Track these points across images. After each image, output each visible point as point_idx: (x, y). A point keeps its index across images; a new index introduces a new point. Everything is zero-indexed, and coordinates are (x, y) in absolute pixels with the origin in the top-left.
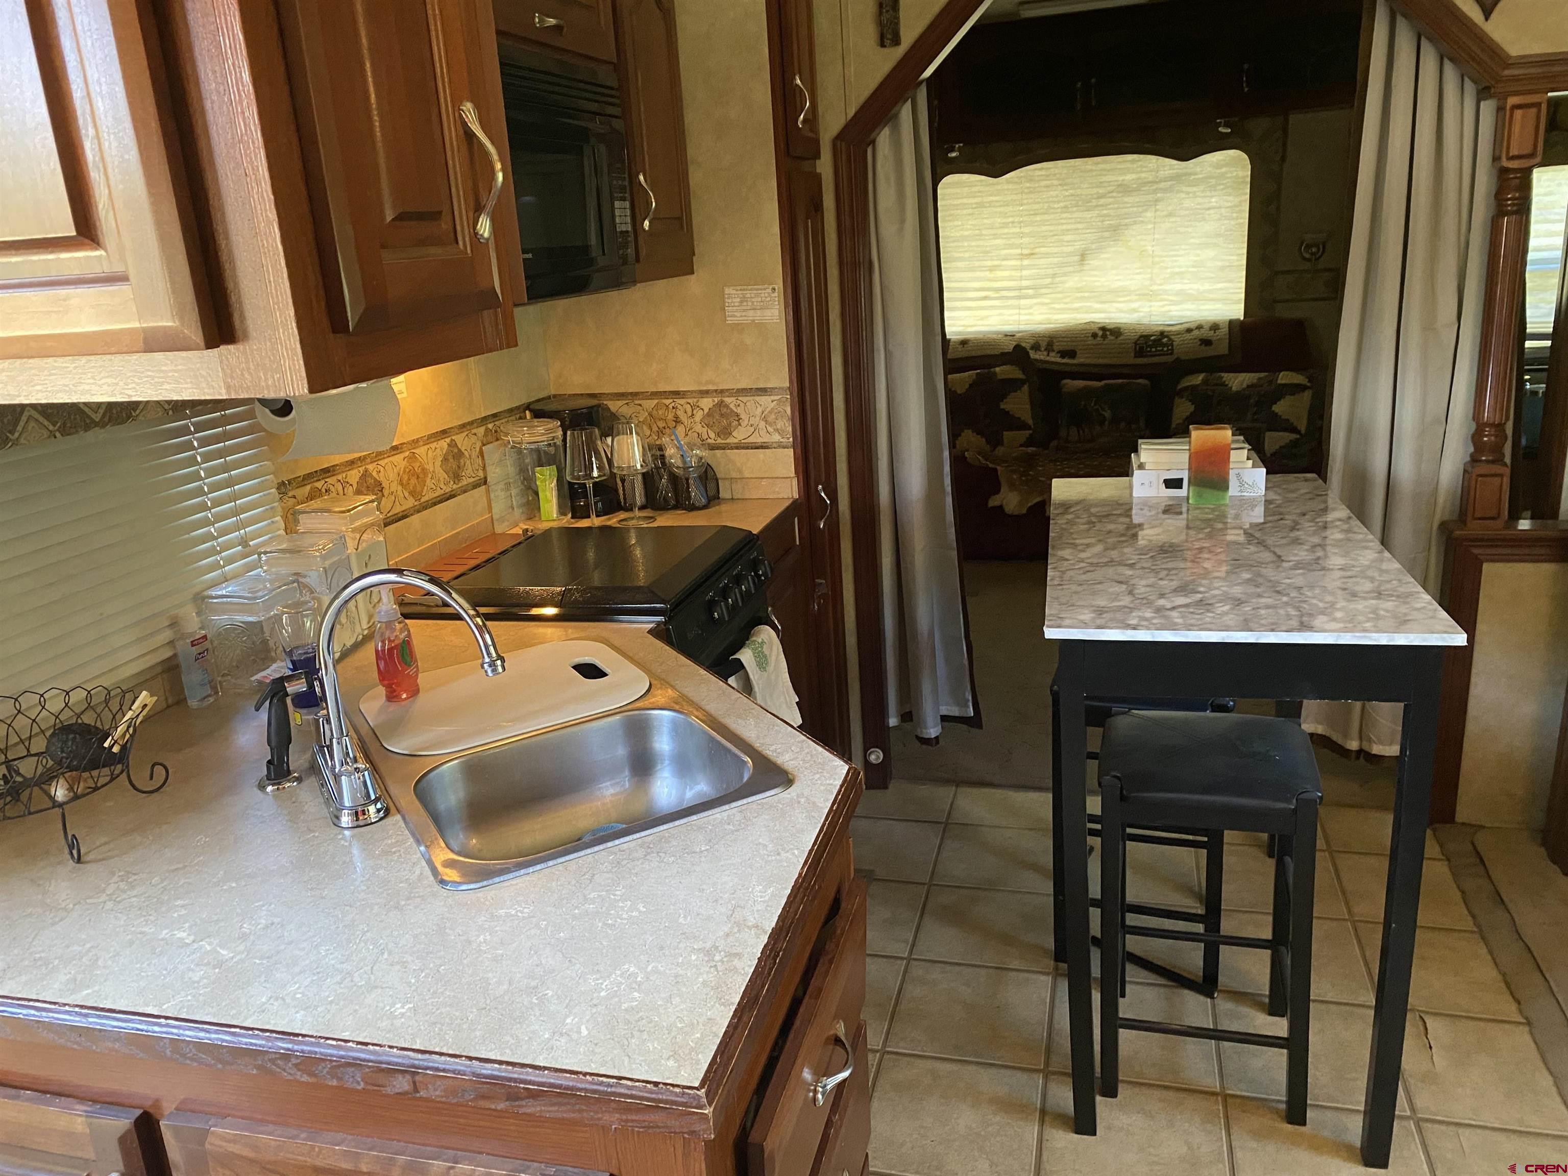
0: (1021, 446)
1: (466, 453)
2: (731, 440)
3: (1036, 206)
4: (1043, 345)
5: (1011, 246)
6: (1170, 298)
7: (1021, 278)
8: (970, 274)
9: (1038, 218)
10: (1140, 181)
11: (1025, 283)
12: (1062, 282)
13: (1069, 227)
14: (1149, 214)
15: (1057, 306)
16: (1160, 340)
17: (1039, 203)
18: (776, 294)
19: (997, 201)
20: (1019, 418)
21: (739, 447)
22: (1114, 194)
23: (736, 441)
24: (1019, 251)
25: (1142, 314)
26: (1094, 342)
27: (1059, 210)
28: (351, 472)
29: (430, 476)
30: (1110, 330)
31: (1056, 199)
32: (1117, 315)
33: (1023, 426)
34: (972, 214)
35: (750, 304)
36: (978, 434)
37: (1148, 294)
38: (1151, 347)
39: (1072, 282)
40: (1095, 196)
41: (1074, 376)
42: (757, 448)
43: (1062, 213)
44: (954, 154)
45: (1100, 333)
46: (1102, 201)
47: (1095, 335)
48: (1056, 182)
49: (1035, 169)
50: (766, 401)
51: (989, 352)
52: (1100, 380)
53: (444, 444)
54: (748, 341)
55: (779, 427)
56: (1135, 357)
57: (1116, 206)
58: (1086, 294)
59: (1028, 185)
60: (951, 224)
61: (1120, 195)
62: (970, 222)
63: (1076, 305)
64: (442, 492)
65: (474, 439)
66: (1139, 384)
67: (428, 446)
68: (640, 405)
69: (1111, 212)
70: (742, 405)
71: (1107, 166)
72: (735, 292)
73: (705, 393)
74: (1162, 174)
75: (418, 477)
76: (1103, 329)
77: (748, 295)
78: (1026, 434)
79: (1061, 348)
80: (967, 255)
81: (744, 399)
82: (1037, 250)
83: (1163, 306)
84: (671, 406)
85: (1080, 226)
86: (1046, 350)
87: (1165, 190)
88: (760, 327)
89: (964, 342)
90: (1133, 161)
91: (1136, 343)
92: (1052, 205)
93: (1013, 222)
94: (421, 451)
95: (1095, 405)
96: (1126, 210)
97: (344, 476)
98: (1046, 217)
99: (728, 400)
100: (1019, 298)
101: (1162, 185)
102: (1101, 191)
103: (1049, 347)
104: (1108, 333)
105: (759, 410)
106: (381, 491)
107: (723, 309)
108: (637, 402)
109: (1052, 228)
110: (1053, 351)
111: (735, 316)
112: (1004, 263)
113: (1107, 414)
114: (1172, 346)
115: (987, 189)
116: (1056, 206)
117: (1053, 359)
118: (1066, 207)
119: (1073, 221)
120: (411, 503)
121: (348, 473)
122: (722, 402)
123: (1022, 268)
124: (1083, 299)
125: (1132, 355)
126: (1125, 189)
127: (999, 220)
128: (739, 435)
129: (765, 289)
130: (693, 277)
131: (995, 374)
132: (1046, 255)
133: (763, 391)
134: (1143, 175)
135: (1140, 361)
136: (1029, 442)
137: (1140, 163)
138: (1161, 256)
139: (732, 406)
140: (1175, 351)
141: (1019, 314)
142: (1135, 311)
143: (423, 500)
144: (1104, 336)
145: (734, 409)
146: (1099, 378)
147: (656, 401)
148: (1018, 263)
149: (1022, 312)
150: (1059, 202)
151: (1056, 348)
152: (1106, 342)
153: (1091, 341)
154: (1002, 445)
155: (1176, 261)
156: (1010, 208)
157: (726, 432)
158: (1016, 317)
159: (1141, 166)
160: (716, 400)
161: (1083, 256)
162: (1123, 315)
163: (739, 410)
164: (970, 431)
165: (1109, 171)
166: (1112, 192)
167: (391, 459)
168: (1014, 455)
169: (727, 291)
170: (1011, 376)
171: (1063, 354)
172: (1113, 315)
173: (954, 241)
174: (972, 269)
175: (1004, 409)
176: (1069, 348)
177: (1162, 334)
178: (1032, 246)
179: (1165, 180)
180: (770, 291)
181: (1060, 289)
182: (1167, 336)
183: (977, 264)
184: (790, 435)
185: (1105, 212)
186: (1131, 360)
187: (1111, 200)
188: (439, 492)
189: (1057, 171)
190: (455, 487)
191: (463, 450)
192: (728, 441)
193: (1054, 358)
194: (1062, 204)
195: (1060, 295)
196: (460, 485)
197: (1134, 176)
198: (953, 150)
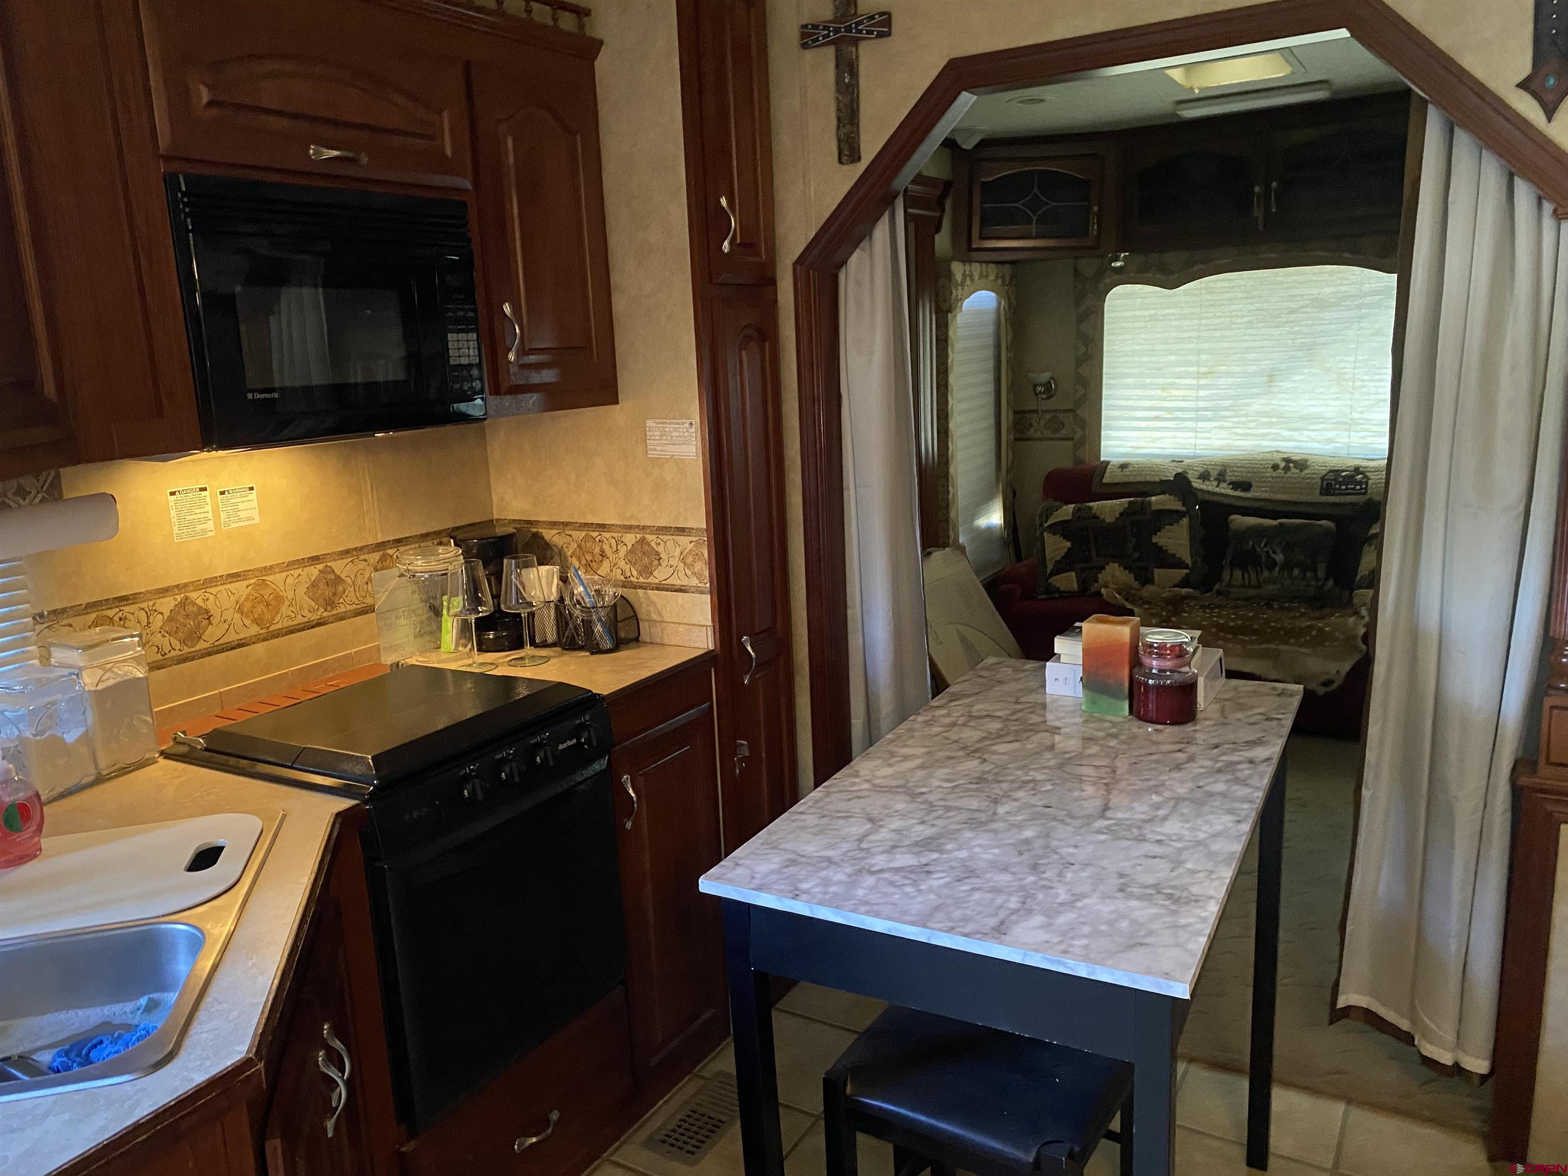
0: (1175, 586)
1: (348, 580)
2: (651, 580)
3: (1216, 321)
4: (1214, 474)
5: (1188, 363)
6: (1374, 428)
7: (1198, 399)
8: (1139, 392)
9: (1218, 334)
10: (1340, 295)
11: (1202, 404)
12: (1246, 405)
13: (1253, 344)
14: (1350, 332)
15: (1240, 431)
16: (1352, 477)
17: (1219, 317)
18: (693, 430)
19: (1172, 314)
20: (1174, 555)
21: (659, 588)
22: (1308, 309)
23: (656, 581)
24: (1195, 369)
25: (1338, 445)
26: (1274, 474)
27: (1243, 326)
28: (162, 600)
29: (287, 603)
30: (1295, 462)
31: (1240, 314)
32: (1309, 444)
33: (1178, 564)
34: (1146, 327)
35: (669, 438)
36: (1125, 568)
37: (1346, 423)
38: (1341, 484)
39: (1257, 405)
40: (1286, 311)
41: (1246, 511)
42: (676, 591)
43: (1246, 328)
44: (1119, 264)
45: (1283, 464)
46: (1293, 317)
47: (1275, 467)
48: (1240, 295)
49: (1217, 281)
50: (684, 541)
51: (1149, 479)
52: (1276, 519)
53: (314, 571)
54: (668, 477)
55: (696, 570)
56: (1321, 494)
57: (1310, 322)
58: (1274, 420)
59: (1208, 297)
60: (1121, 337)
61: (1315, 310)
62: (1143, 336)
63: (1260, 431)
64: (305, 620)
65: (362, 565)
66: (1321, 526)
67: (288, 573)
68: (570, 536)
69: (1305, 330)
70: (662, 544)
71: (1301, 278)
72: (654, 425)
73: (629, 528)
74: (1366, 287)
75: (268, 605)
76: (1288, 461)
77: (667, 429)
78: (1180, 574)
79: (1234, 479)
80: (1136, 371)
81: (665, 538)
82: (1216, 369)
83: (1364, 437)
84: (597, 539)
85: (1266, 343)
86: (1215, 480)
87: (1370, 306)
88: (679, 462)
89: (1123, 466)
90: (1331, 273)
91: (1323, 479)
92: (1234, 320)
93: (1190, 337)
94: (277, 578)
95: (1265, 546)
96: (1322, 327)
97: (151, 603)
98: (1228, 333)
99: (649, 537)
100: (1196, 420)
101: (1368, 300)
102: (1293, 305)
103: (1221, 477)
104: (1291, 465)
105: (678, 550)
106: (209, 618)
107: (645, 441)
108: (568, 532)
109: (1234, 345)
110: (1225, 481)
111: (655, 450)
112: (1178, 381)
113: (1279, 557)
114: (1367, 485)
115: (1162, 300)
116: (1239, 321)
117: (1223, 491)
118: (1250, 322)
119: (1258, 338)
120: (254, 630)
121: (158, 601)
122: (644, 539)
123: (1199, 387)
124: (1270, 425)
125: (1318, 491)
126: (1321, 304)
127: (1174, 334)
128: (660, 575)
129: (683, 424)
130: (617, 407)
131: (1150, 503)
132: (1228, 375)
133: (681, 531)
134: (1344, 288)
135: (1325, 499)
136: (1185, 582)
137: (1340, 275)
138: (1363, 381)
139: (653, 544)
140: (1369, 491)
141: (1196, 438)
142: (1330, 441)
143: (271, 629)
144: (1287, 469)
145: (655, 547)
146: (1274, 515)
147: (584, 534)
148: (1194, 382)
149: (1199, 435)
150: (1242, 317)
151: (1228, 478)
152: (1288, 474)
153: (1270, 473)
154: (1153, 583)
155: (1380, 387)
156: (1187, 322)
157: (647, 571)
158: (1193, 441)
159: (1342, 279)
160: (638, 536)
161: (1271, 377)
162: (1315, 445)
163: (660, 549)
164: (1116, 565)
165: (1301, 283)
166: (1305, 307)
167: (226, 586)
168: (1164, 596)
169: (650, 423)
170: (1167, 507)
171: (1236, 485)
172: (1304, 444)
173: (1123, 356)
174: (1142, 387)
175: (1156, 543)
176: (1244, 479)
177: (1357, 470)
178: (1210, 364)
179: (1371, 293)
180: (687, 425)
181: (1244, 412)
182: (1362, 473)
183: (1148, 381)
184: (707, 580)
185: (1296, 329)
186: (1315, 497)
187: (1305, 315)
188: (300, 620)
189: (1242, 282)
190: (325, 614)
191: (343, 576)
192: (649, 581)
193: (1225, 489)
194: (1246, 319)
195: (1243, 419)
196: (334, 612)
197: (1332, 289)
198: (1117, 260)
